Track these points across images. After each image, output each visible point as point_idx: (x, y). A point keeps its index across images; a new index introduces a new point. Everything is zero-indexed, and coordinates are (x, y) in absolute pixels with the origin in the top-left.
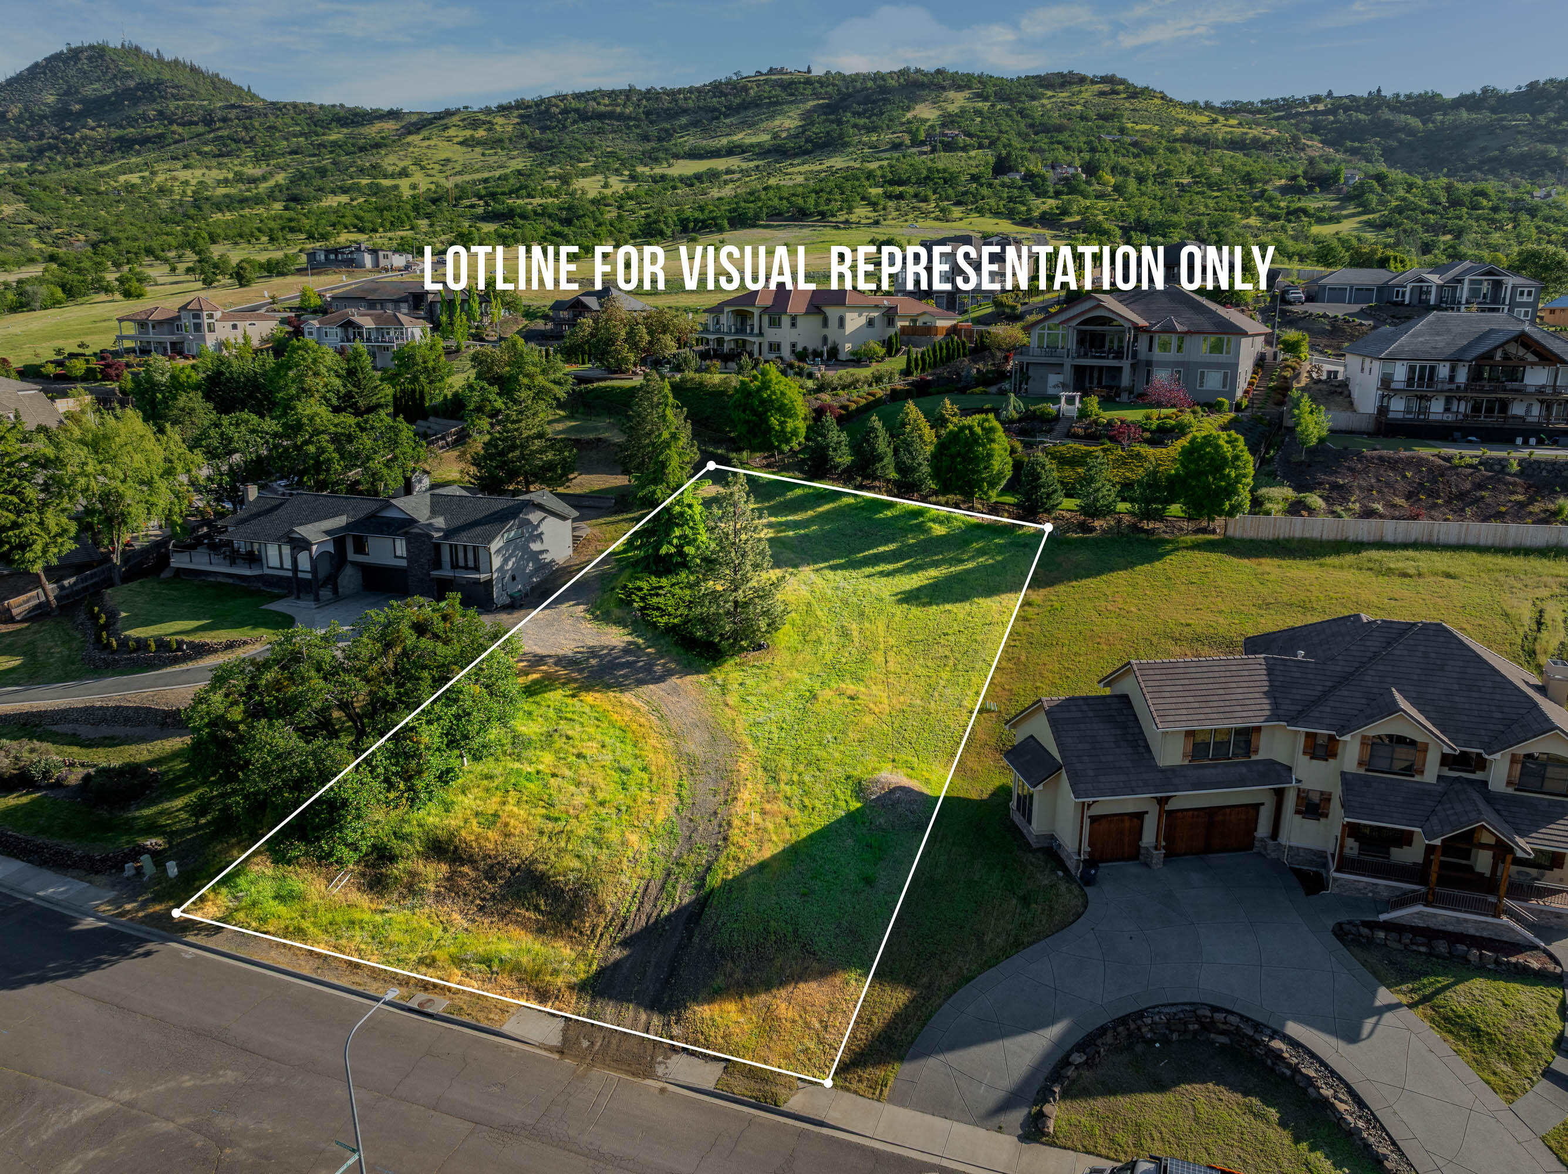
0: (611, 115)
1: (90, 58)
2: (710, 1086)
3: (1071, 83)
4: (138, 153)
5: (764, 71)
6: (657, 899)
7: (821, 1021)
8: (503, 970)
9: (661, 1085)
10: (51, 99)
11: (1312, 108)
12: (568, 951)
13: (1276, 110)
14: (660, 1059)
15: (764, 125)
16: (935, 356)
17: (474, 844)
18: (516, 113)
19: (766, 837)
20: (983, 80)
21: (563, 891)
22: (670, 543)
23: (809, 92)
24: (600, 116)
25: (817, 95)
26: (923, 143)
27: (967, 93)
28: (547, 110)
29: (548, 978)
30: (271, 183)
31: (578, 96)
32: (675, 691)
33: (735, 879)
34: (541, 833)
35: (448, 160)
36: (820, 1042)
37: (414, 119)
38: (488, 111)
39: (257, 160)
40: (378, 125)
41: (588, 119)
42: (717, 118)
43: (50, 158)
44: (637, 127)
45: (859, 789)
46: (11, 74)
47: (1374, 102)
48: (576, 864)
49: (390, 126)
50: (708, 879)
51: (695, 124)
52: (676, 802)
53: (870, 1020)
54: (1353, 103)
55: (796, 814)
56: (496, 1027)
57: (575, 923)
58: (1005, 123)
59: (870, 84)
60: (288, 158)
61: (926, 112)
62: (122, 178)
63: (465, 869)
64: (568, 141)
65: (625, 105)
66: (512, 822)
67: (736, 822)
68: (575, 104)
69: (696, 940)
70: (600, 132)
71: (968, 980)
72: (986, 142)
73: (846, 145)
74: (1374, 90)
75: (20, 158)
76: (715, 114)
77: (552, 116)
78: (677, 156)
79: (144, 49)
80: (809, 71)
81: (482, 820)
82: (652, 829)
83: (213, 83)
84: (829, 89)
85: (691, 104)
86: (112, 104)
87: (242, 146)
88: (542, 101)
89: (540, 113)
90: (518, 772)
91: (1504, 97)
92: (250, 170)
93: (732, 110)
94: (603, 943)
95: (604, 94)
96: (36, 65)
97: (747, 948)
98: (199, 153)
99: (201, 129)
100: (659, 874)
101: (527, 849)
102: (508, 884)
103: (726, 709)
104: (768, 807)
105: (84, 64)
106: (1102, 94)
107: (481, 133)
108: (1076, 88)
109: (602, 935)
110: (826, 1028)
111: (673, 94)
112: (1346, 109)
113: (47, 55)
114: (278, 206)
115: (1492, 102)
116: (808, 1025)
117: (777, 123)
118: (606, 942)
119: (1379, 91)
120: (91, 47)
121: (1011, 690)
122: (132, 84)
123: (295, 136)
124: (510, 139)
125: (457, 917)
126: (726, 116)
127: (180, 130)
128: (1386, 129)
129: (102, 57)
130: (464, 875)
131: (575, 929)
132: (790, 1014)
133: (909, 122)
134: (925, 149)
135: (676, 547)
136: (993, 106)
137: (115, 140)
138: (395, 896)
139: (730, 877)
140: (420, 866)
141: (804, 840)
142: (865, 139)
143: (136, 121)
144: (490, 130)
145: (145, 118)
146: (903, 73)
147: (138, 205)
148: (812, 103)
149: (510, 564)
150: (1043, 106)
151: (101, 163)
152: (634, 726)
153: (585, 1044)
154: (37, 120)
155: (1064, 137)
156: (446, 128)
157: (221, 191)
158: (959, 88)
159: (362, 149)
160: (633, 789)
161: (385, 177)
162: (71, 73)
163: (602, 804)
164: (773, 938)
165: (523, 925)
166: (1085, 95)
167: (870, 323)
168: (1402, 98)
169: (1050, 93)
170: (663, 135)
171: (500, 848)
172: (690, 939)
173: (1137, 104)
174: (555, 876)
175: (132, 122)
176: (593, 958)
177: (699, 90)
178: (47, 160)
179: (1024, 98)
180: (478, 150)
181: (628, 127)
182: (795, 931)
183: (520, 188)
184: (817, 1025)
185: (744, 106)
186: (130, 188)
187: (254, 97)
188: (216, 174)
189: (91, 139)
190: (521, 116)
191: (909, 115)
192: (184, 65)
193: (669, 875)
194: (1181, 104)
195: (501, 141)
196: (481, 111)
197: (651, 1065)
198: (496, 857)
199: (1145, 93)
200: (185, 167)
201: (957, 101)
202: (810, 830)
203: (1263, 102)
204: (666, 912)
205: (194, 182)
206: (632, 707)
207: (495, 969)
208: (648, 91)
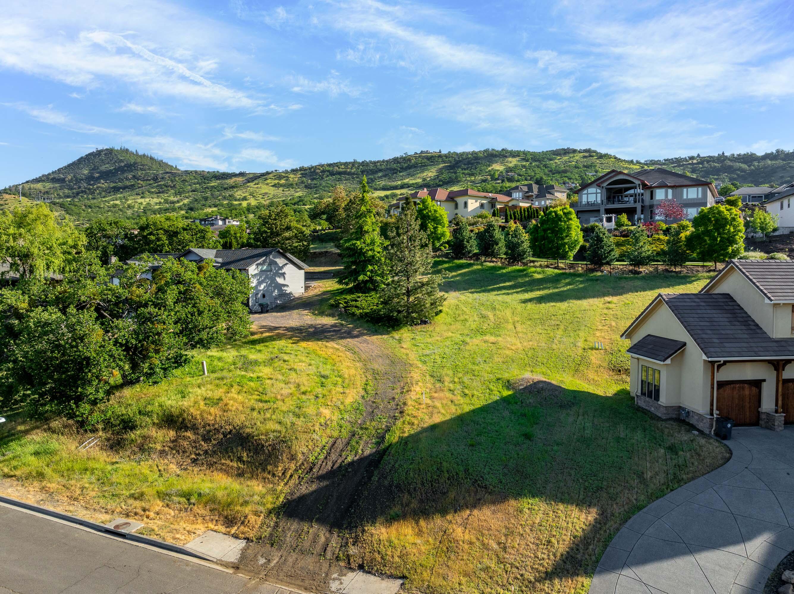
0: (345, 173)
1: (105, 154)
3: (569, 153)
4: (122, 193)
5: (418, 152)
6: (342, 451)
7: (499, 544)
8: (199, 502)
10: (86, 172)
11: (690, 162)
12: (260, 488)
13: (672, 163)
14: (335, 576)
15: (419, 175)
16: (521, 215)
17: (198, 417)
18: (300, 173)
19: (436, 411)
20: (525, 153)
21: (263, 446)
22: (366, 275)
23: (440, 160)
24: (340, 173)
25: (444, 162)
26: (497, 179)
27: (518, 159)
28: (314, 171)
29: (238, 508)
30: (181, 203)
31: (329, 165)
32: (365, 341)
33: (411, 436)
34: (253, 409)
35: (266, 193)
36: (500, 561)
37: (251, 176)
38: (286, 172)
39: (176, 194)
40: (234, 179)
41: (334, 175)
42: (396, 173)
43: (82, 197)
44: (357, 178)
45: (508, 385)
46: (70, 162)
47: (722, 158)
48: (278, 427)
49: (240, 179)
50: (387, 436)
51: (385, 176)
52: (363, 393)
53: (549, 542)
54: (711, 159)
55: (459, 399)
56: (179, 545)
57: (269, 468)
58: (538, 170)
59: (470, 156)
60: (191, 194)
61: (498, 167)
62: (112, 202)
63: (188, 434)
64: (324, 184)
65: (352, 168)
66: (231, 402)
67: (410, 402)
68: (327, 168)
69: (375, 478)
70: (340, 180)
71: (640, 508)
72: (529, 178)
73: (459, 182)
74: (721, 153)
75: (68, 197)
76: (394, 171)
77: (317, 174)
78: (376, 189)
79: (130, 150)
80: (440, 152)
81: (208, 402)
82: (342, 407)
83: (160, 164)
84: (450, 159)
85: (383, 167)
86: (113, 173)
87: (169, 188)
88: (312, 167)
89: (311, 172)
90: (244, 376)
91: (788, 154)
92: (172, 198)
93: (403, 169)
94: (292, 481)
95: (341, 164)
96: (82, 158)
97: (423, 484)
98: (149, 192)
99: (152, 182)
100: (345, 434)
101: (239, 419)
102: (220, 443)
103: (402, 350)
104: (436, 395)
105: (103, 157)
106: (585, 157)
107: (283, 181)
108: (572, 155)
109: (291, 476)
110: (505, 549)
111: (375, 163)
112: (708, 162)
113: (87, 153)
114: (183, 212)
115: (782, 156)
116: (485, 547)
117: (425, 174)
118: (295, 480)
119: (723, 153)
120: (107, 150)
121: (611, 339)
122: (123, 164)
123: (195, 184)
124: (296, 184)
125: (173, 467)
126: (400, 172)
127: (142, 183)
128: (730, 170)
129: (111, 153)
130: (185, 438)
131: (269, 473)
132: (467, 537)
133: (489, 171)
134: (499, 181)
135: (369, 277)
136: (531, 163)
137: (112, 188)
138: (128, 453)
139: (406, 435)
140: (153, 432)
141: (468, 413)
142: (468, 179)
143: (123, 180)
144: (287, 180)
145: (127, 179)
146: (485, 151)
147: (117, 212)
148: (442, 166)
149: (262, 287)
150: (556, 163)
151: (104, 197)
152: (334, 357)
153: (262, 561)
154: (78, 181)
155: (568, 174)
156: (266, 179)
157: (157, 207)
158: (514, 156)
159: (225, 189)
160: (330, 386)
161: (236, 200)
162: (96, 161)
163: (304, 393)
164: (446, 475)
165: (226, 471)
166: (577, 158)
167: (482, 206)
168: (736, 156)
169: (559, 158)
170: (370, 181)
171: (218, 419)
172: (370, 478)
173: (602, 161)
174: (258, 435)
175: (121, 180)
176: (281, 492)
177: (387, 161)
178: (80, 197)
179: (546, 160)
180: (281, 189)
181: (353, 178)
182: (466, 471)
183: (300, 201)
184: (495, 546)
185: (409, 167)
186: (115, 206)
187: (178, 170)
188: (156, 200)
189: (101, 188)
190: (302, 174)
191: (490, 169)
192: (148, 157)
193: (354, 435)
194: (624, 160)
195: (292, 185)
196: (283, 172)
197: (326, 581)
198: (213, 425)
199: (607, 156)
200: (142, 197)
201: (513, 162)
202: (472, 408)
203: (665, 160)
204: (349, 459)
205: (144, 203)
206: (333, 348)
207: (193, 501)
208: (363, 162)
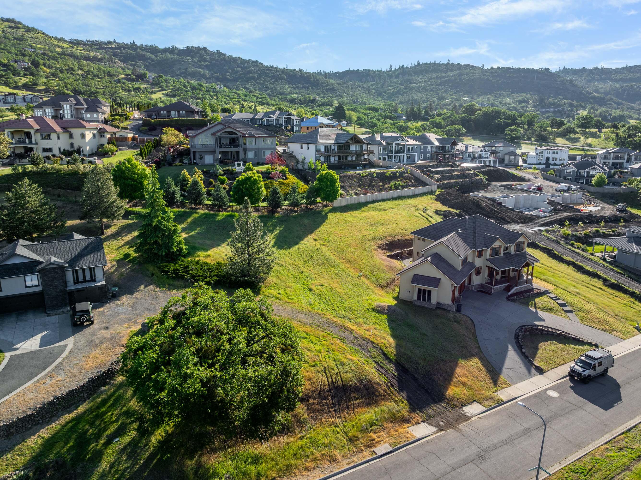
2: (484, 410)
6: (386, 371)
8: (382, 423)
9: (475, 418)
11: (110, 46)
12: (389, 403)
13: (94, 45)
19: (381, 336)
29: (399, 415)
33: (397, 353)
45: (377, 311)
47: (134, 47)
50: (390, 357)
54: (126, 46)
57: (376, 394)
63: (311, 401)
67: (366, 337)
74: (132, 42)
82: (349, 352)
91: (180, 50)
102: (333, 396)
106: (10, 27)
109: (391, 392)
115: (177, 52)
118: (395, 393)
128: (142, 58)
130: (313, 404)
131: (380, 396)
139: (394, 353)
153: (441, 423)
167: (94, 136)
168: (144, 46)
173: (32, 35)
176: (400, 400)
193: (377, 363)
199: (34, 30)
203: (87, 41)
204: (395, 374)
207: (379, 425)
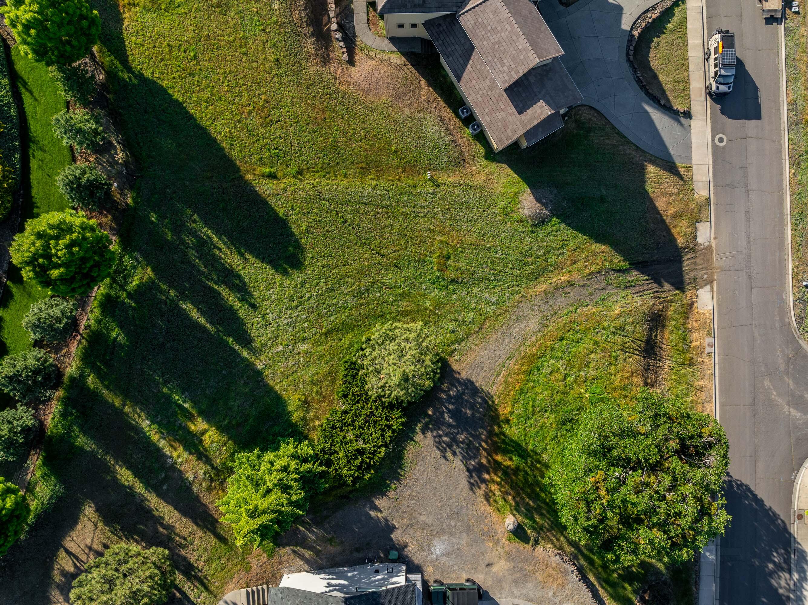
2: (709, 224)
6: (640, 286)
9: (713, 241)
12: (671, 308)
14: (702, 247)
21: (650, 328)
50: (625, 268)
57: (659, 314)
71: (637, 147)
100: (627, 292)
102: (650, 356)
118: (664, 295)
131: (662, 312)
132: (672, 208)
139: (622, 259)
153: (705, 277)
165: (663, 337)
172: (655, 261)
174: (644, 337)
176: (672, 295)
193: (626, 287)
197: (706, 248)
198: (642, 371)
204: (644, 278)
